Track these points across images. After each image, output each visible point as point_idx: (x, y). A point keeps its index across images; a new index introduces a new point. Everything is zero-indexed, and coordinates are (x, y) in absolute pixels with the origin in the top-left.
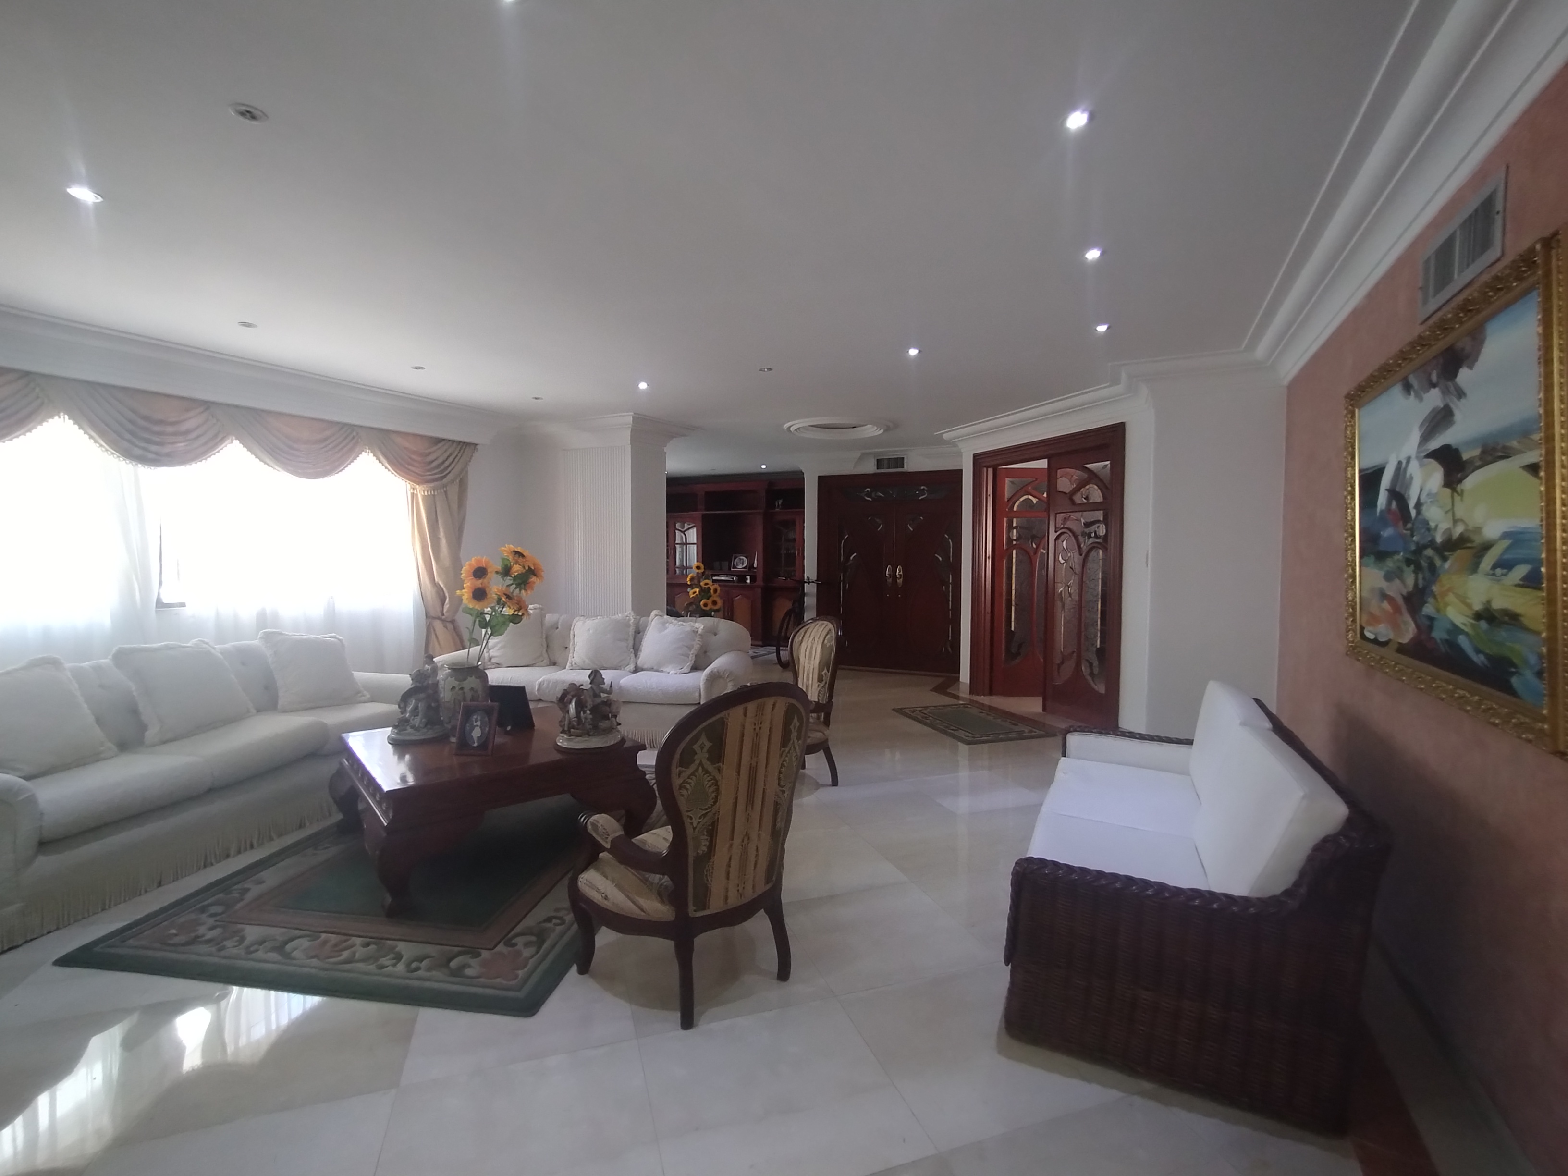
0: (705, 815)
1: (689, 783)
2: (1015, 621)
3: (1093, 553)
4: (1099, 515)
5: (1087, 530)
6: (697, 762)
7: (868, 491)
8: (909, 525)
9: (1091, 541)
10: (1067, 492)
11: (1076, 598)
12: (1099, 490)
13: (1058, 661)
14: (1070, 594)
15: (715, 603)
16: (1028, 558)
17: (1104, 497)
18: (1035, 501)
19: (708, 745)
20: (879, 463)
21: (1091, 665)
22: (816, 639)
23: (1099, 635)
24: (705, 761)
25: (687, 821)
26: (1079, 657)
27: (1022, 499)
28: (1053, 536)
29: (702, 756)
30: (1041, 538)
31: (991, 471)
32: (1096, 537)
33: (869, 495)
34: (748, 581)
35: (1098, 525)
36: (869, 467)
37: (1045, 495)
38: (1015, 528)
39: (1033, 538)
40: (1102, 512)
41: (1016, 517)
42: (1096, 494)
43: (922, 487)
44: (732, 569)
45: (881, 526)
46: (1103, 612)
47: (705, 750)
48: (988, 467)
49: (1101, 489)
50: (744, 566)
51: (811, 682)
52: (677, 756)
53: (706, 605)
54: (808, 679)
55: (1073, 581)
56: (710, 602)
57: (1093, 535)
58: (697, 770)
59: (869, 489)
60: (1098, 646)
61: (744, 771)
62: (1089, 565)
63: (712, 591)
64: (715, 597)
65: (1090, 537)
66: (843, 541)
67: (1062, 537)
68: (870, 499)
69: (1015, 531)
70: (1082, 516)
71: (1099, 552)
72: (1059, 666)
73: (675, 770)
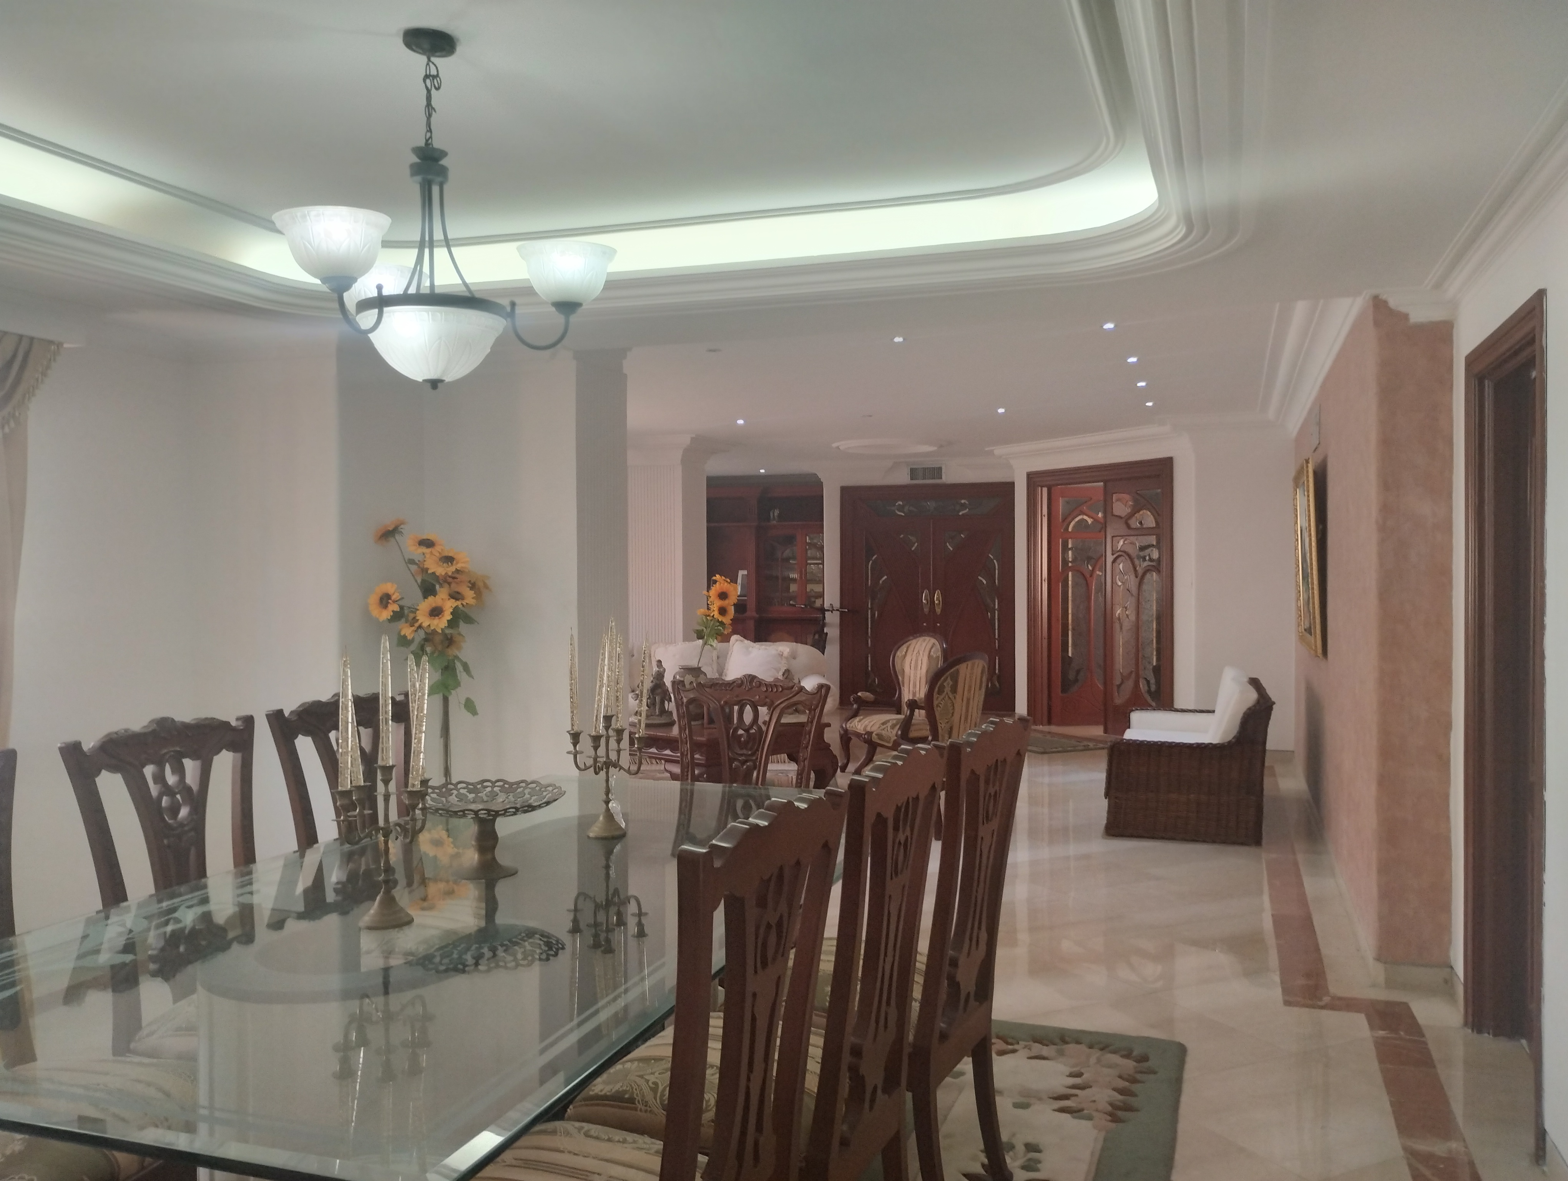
0: (947, 722)
1: (941, 704)
2: (1072, 647)
3: (1148, 576)
4: (1153, 540)
5: (1142, 554)
6: (945, 693)
7: (899, 505)
8: (948, 544)
9: (1146, 564)
10: (1123, 516)
11: (1133, 618)
12: (1152, 516)
13: (1117, 681)
14: (1127, 616)
16: (1085, 579)
17: (1157, 522)
18: (1090, 521)
19: (951, 683)
20: (913, 473)
21: (1148, 682)
22: (921, 653)
23: (1155, 653)
24: (949, 693)
25: (939, 725)
26: (1138, 676)
27: (1077, 519)
28: (1110, 558)
29: (947, 689)
30: (1097, 560)
31: (1045, 490)
32: (1151, 560)
33: (901, 508)
35: (1152, 548)
36: (902, 478)
37: (1100, 515)
38: (1071, 549)
39: (1089, 559)
40: (1155, 536)
41: (1071, 538)
42: (1149, 520)
43: (963, 501)
45: (916, 544)
46: (1159, 632)
47: (950, 686)
48: (1042, 487)
49: (1154, 516)
51: (918, 689)
52: (937, 689)
54: (915, 686)
55: (1131, 603)
57: (1147, 558)
58: (945, 697)
59: (901, 503)
60: (1154, 664)
61: (965, 699)
62: (1145, 587)
65: (1144, 559)
66: (871, 562)
67: (1118, 561)
68: (903, 514)
69: (1070, 552)
70: (1137, 540)
71: (1152, 575)
72: (1119, 686)
73: (935, 695)
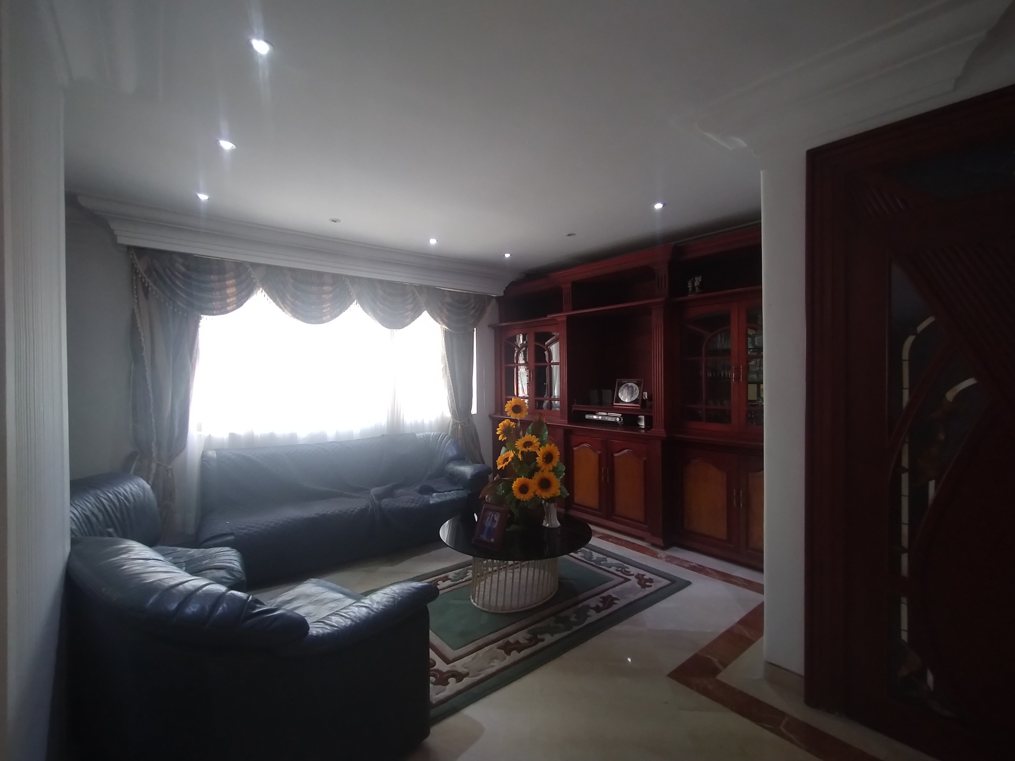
15: (545, 484)
34: (642, 424)
44: (615, 404)
50: (633, 399)
53: (524, 489)
56: (533, 483)
63: (539, 460)
64: (546, 471)
